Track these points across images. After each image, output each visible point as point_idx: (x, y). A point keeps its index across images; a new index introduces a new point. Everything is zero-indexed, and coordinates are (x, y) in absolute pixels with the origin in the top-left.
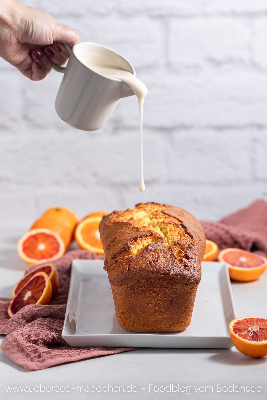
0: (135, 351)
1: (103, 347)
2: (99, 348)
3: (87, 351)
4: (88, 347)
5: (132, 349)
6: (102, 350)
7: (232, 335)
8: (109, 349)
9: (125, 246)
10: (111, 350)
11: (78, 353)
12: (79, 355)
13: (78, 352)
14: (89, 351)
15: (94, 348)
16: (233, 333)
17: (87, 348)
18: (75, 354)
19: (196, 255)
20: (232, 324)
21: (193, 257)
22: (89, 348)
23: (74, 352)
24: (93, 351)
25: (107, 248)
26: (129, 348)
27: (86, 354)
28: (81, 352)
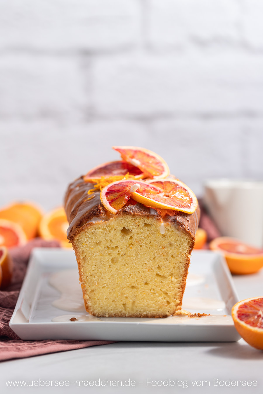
0: (107, 345)
1: (65, 340)
2: (59, 341)
3: (42, 344)
4: (44, 340)
5: (103, 343)
6: (62, 343)
7: (236, 323)
8: (73, 342)
9: (95, 209)
10: (75, 344)
11: (29, 347)
12: (31, 349)
13: (31, 346)
14: (45, 344)
15: (52, 341)
16: (238, 320)
17: (42, 342)
18: (26, 348)
19: (188, 221)
20: (236, 308)
21: (184, 224)
22: (46, 341)
23: (24, 345)
24: (50, 344)
25: (71, 215)
26: (100, 342)
27: (40, 348)
28: (34, 345)
